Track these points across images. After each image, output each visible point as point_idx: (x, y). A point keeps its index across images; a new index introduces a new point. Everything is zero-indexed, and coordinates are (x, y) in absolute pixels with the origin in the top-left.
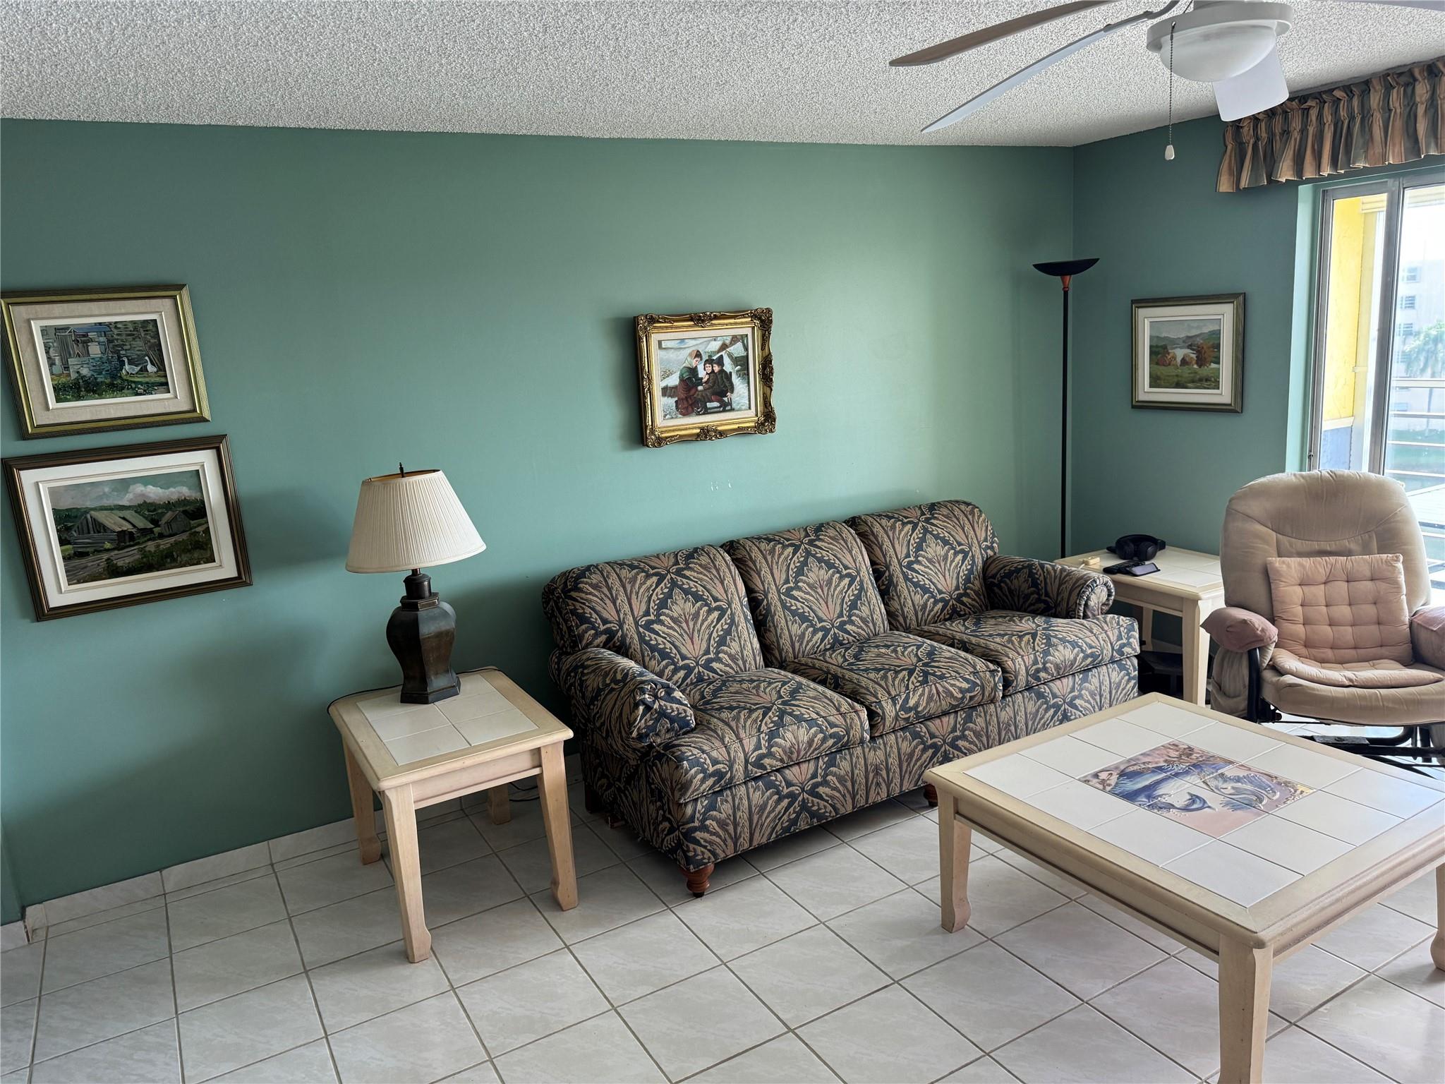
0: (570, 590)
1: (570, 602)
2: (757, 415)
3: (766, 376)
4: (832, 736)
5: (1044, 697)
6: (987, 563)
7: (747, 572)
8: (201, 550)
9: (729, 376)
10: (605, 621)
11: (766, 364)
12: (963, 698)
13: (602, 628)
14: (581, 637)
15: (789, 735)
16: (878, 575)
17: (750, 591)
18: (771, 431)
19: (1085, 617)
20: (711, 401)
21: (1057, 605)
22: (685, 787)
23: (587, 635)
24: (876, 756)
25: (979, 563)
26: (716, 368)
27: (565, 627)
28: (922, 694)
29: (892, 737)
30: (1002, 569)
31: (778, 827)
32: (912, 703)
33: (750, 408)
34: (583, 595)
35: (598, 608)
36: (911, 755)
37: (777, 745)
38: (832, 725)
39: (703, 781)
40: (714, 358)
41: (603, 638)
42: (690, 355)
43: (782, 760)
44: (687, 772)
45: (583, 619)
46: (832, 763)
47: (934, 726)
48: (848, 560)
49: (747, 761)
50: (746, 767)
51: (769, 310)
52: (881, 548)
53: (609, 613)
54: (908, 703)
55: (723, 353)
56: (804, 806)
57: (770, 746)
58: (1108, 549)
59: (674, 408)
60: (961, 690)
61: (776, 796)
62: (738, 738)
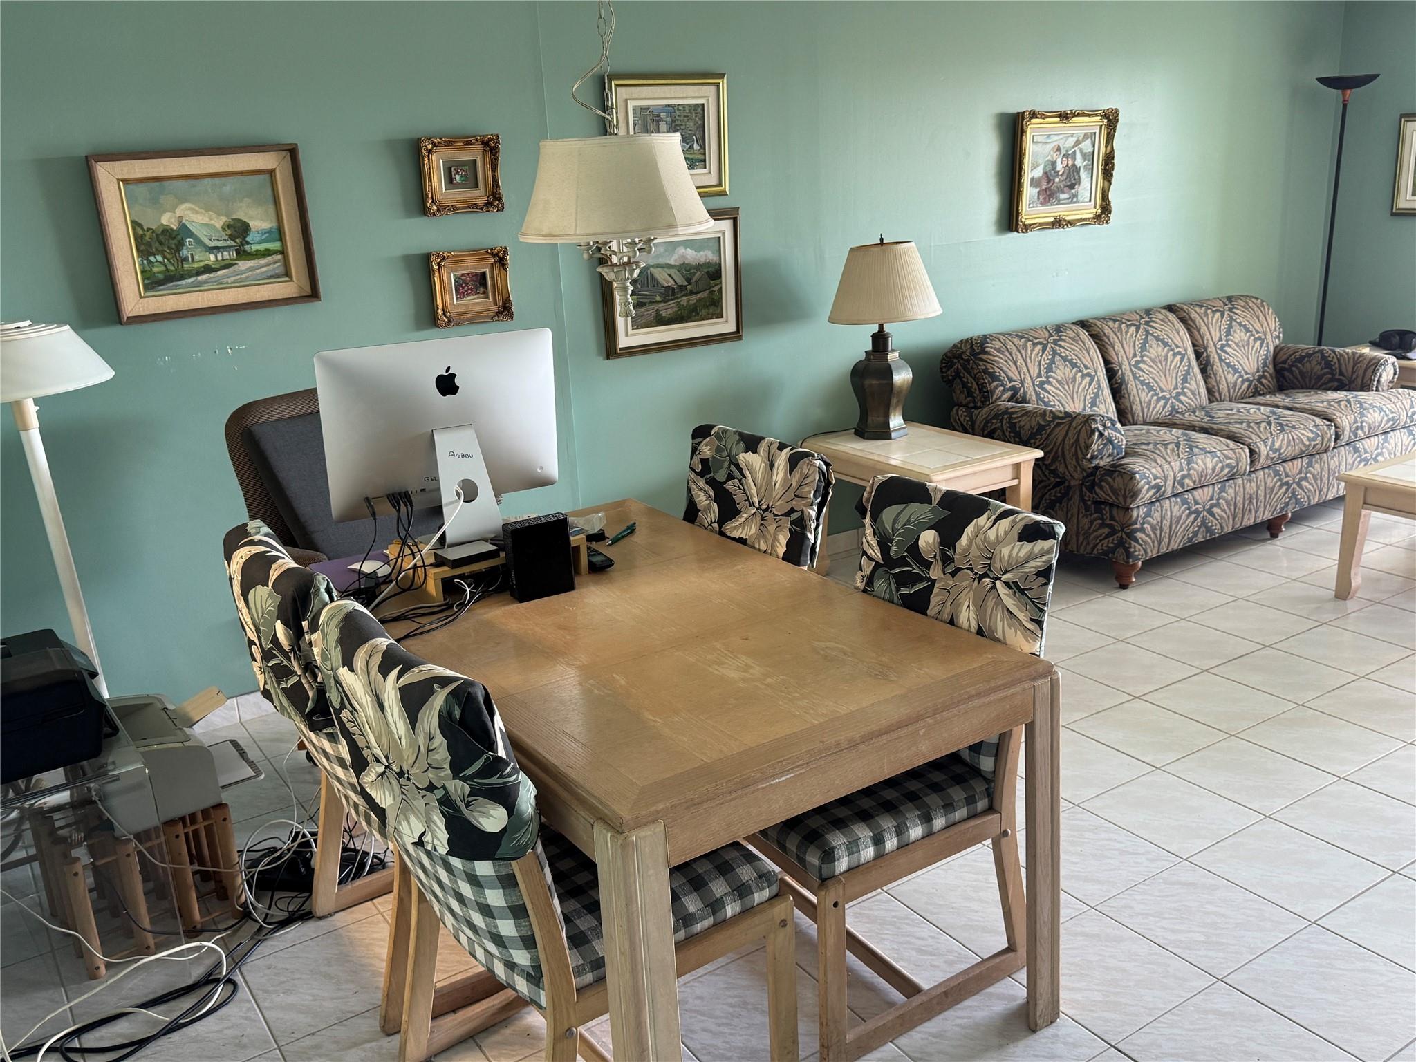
0: (978, 354)
1: (981, 363)
2: (1095, 207)
3: (1108, 174)
4: (1228, 465)
5: (1359, 452)
6: (1277, 351)
7: (1103, 346)
8: (713, 308)
9: (1078, 170)
10: (1011, 380)
11: (1109, 159)
12: (1310, 445)
13: (1009, 385)
14: (993, 392)
15: (1200, 462)
16: (1198, 355)
17: (1107, 362)
18: (1107, 223)
19: (1377, 390)
20: (1063, 192)
21: (1351, 382)
22: (1135, 494)
23: (997, 391)
24: (1251, 488)
25: (1272, 349)
26: (1070, 163)
27: (975, 386)
28: (1283, 440)
29: (1261, 473)
30: (1291, 355)
31: (1186, 537)
32: (1277, 445)
33: (1090, 201)
34: (991, 357)
35: (1005, 369)
36: (1273, 489)
37: (1193, 468)
38: (1227, 458)
39: (1148, 490)
40: (1070, 153)
41: (1009, 394)
42: (1053, 148)
43: (1194, 482)
44: (1138, 483)
45: (994, 378)
46: (1222, 490)
47: (1288, 466)
48: (1178, 341)
49: (1175, 478)
50: (1174, 484)
51: (1117, 110)
52: (1199, 331)
53: (1013, 373)
54: (1274, 445)
55: (1076, 148)
56: (1203, 523)
57: (1189, 470)
58: (1370, 342)
59: (1036, 198)
60: (1309, 439)
61: (1187, 511)
62: (1167, 461)
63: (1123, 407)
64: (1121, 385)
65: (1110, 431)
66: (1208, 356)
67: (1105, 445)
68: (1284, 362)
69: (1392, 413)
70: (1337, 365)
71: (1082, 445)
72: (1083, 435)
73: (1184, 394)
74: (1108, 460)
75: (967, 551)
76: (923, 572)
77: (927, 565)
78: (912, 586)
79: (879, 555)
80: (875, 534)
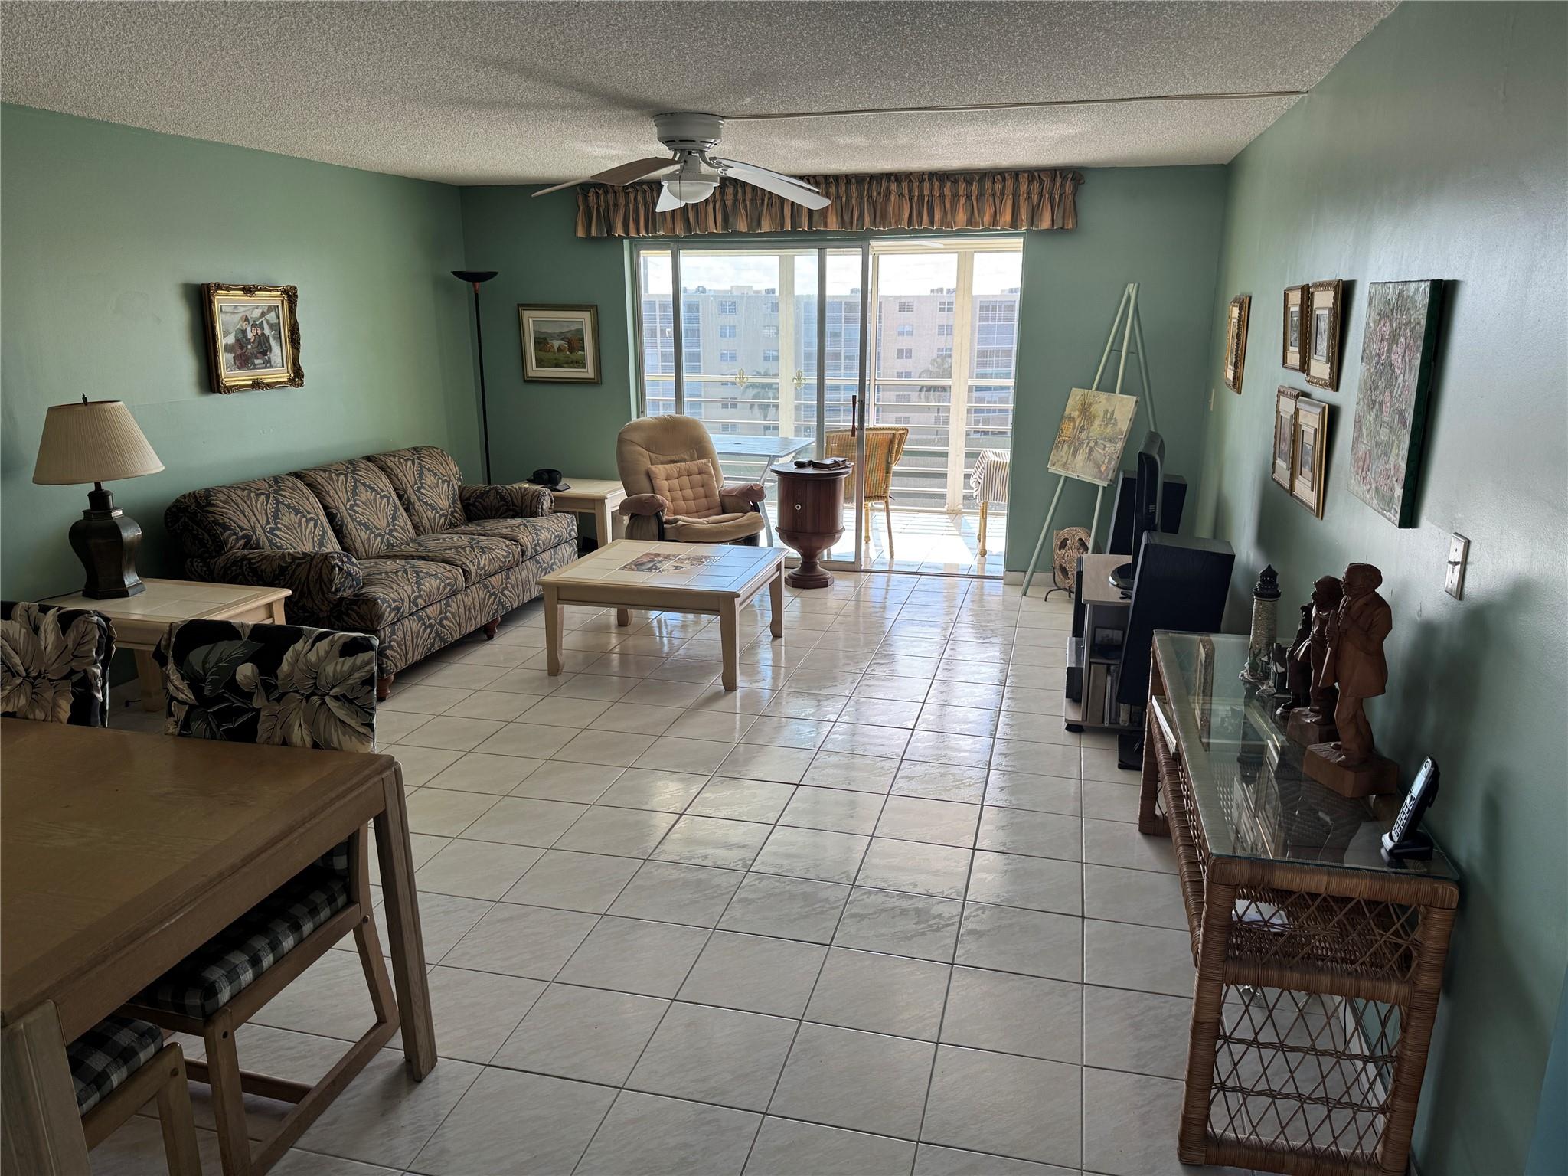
0: (205, 507)
1: (209, 515)
2: (288, 372)
3: (295, 342)
4: (449, 584)
5: (540, 563)
6: (461, 490)
7: (321, 494)
9: (267, 338)
10: (242, 529)
11: (294, 330)
12: (505, 561)
13: (241, 534)
14: (226, 542)
15: (426, 584)
17: (326, 508)
18: (301, 386)
19: (542, 516)
20: (257, 358)
21: (522, 511)
22: (380, 617)
23: (230, 540)
24: (468, 600)
25: (457, 489)
26: (259, 332)
27: (207, 536)
28: (485, 560)
29: (474, 587)
30: (473, 493)
31: (426, 648)
32: (482, 564)
33: (283, 366)
34: (219, 509)
35: (234, 518)
36: (484, 599)
37: (422, 590)
38: (448, 578)
39: (390, 613)
40: (258, 323)
41: (242, 542)
42: (241, 318)
43: (425, 601)
44: (381, 607)
45: (226, 528)
46: (448, 605)
47: (493, 579)
49: (410, 600)
50: (410, 605)
51: (295, 288)
52: (397, 478)
53: (244, 523)
54: (480, 564)
55: (263, 319)
56: (438, 634)
57: (419, 591)
58: (527, 480)
59: (232, 362)
60: (504, 557)
61: (424, 627)
62: (400, 586)
63: (347, 545)
64: (341, 526)
65: (348, 566)
66: (409, 498)
67: (346, 578)
68: (468, 499)
69: (557, 531)
70: (510, 499)
71: (326, 580)
72: (325, 572)
73: (396, 530)
74: (350, 591)
75: (290, 675)
76: (245, 703)
77: (249, 696)
78: (236, 720)
79: (192, 697)
80: (183, 678)
